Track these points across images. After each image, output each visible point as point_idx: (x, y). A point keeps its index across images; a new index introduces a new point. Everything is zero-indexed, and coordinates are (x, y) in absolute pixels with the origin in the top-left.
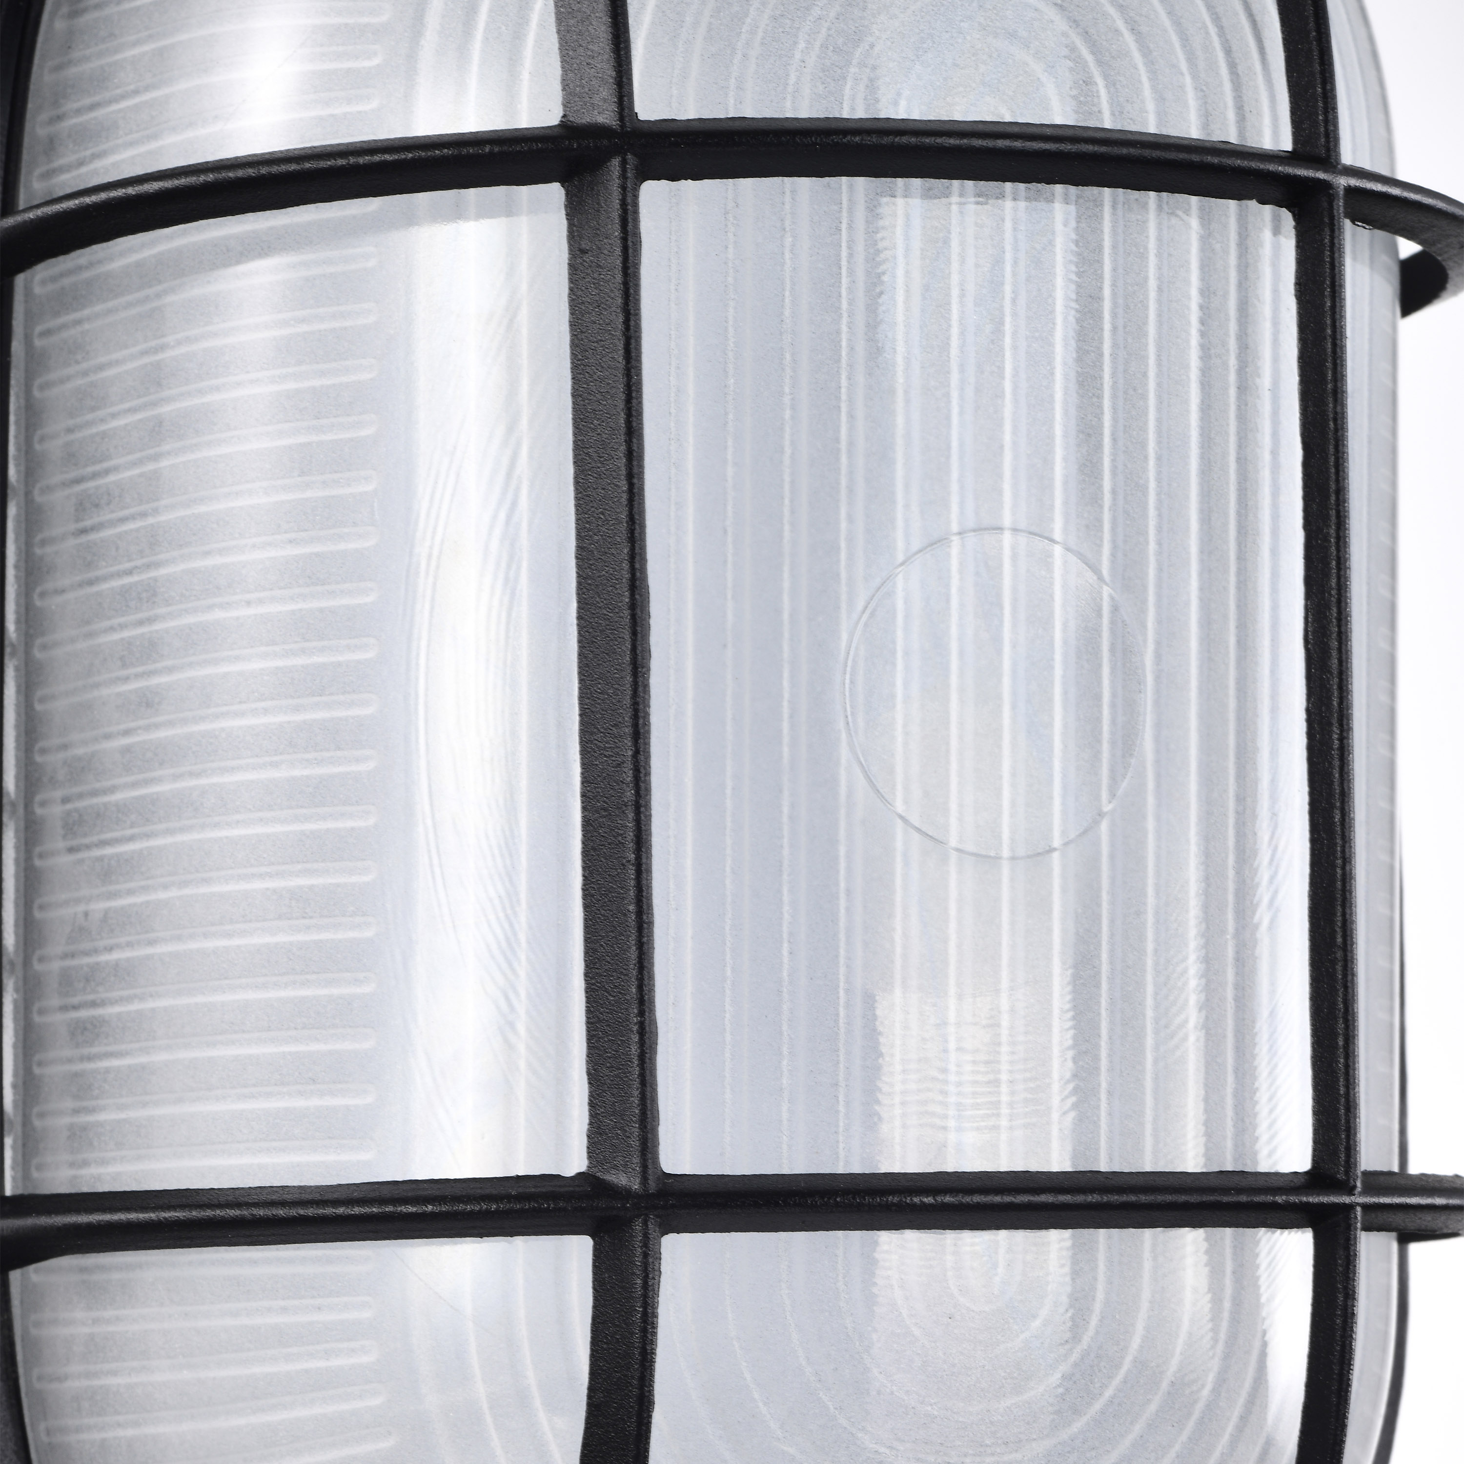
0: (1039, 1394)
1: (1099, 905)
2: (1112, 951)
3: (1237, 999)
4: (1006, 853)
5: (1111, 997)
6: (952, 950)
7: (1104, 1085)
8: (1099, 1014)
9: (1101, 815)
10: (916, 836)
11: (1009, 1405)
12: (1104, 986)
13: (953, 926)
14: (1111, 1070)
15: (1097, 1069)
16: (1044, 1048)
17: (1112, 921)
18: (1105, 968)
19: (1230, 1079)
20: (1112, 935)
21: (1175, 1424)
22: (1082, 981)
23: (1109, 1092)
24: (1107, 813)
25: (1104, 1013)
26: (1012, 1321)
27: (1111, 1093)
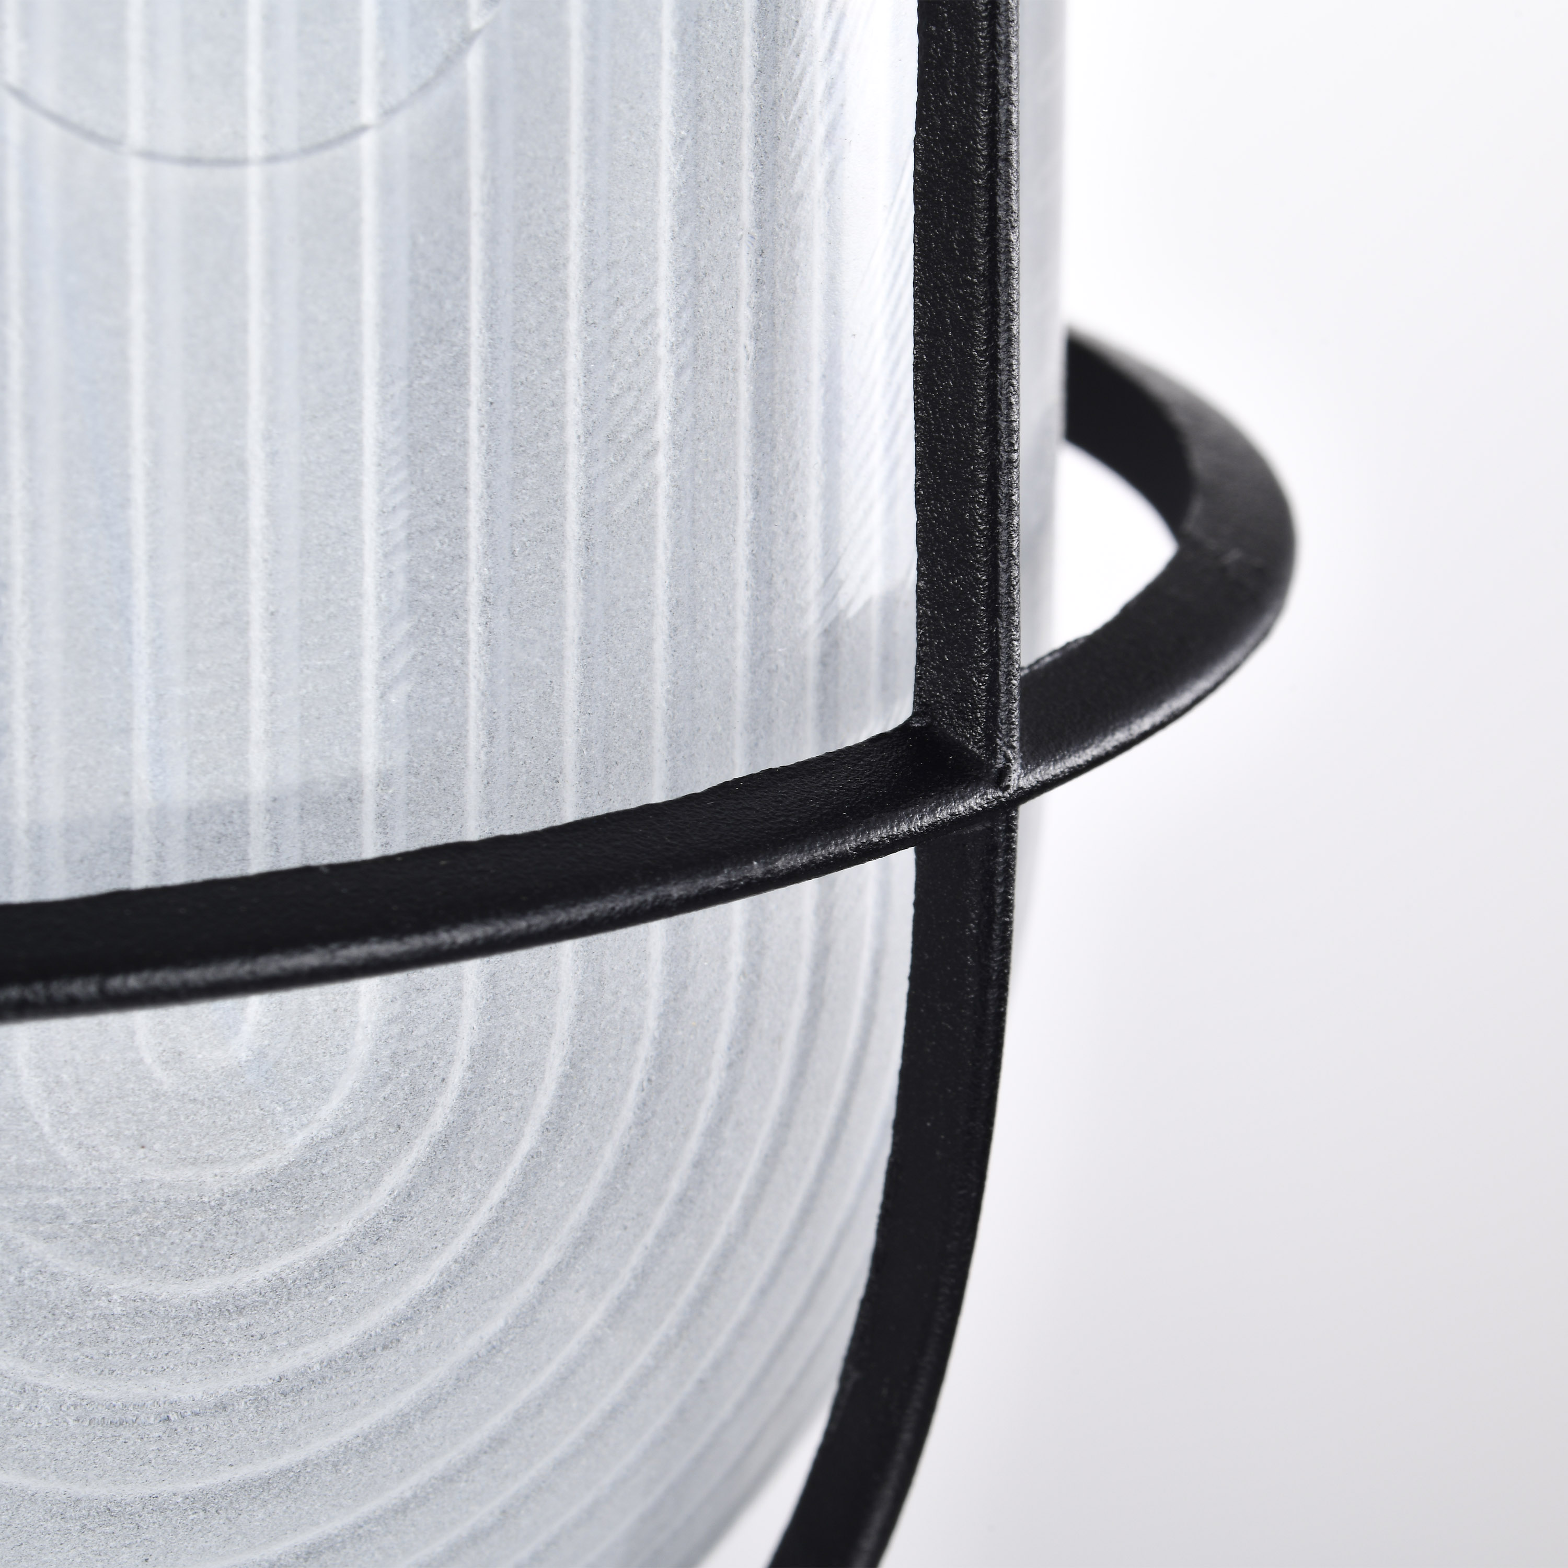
0: (342, 1238)
1: (463, 212)
2: (492, 301)
3: (757, 333)
4: (255, 148)
5: (490, 400)
6: (138, 352)
7: (475, 589)
8: (465, 443)
9: (468, 38)
10: (51, 130)
11: (277, 1270)
12: (475, 378)
13: (138, 297)
14: (491, 550)
15: (461, 558)
16: (345, 534)
17: (492, 240)
18: (476, 340)
19: (744, 502)
20: (491, 271)
21: (628, 1224)
22: (427, 379)
23: (486, 599)
24: (479, 32)
25: (474, 437)
26: (279, 1109)
27: (491, 600)
